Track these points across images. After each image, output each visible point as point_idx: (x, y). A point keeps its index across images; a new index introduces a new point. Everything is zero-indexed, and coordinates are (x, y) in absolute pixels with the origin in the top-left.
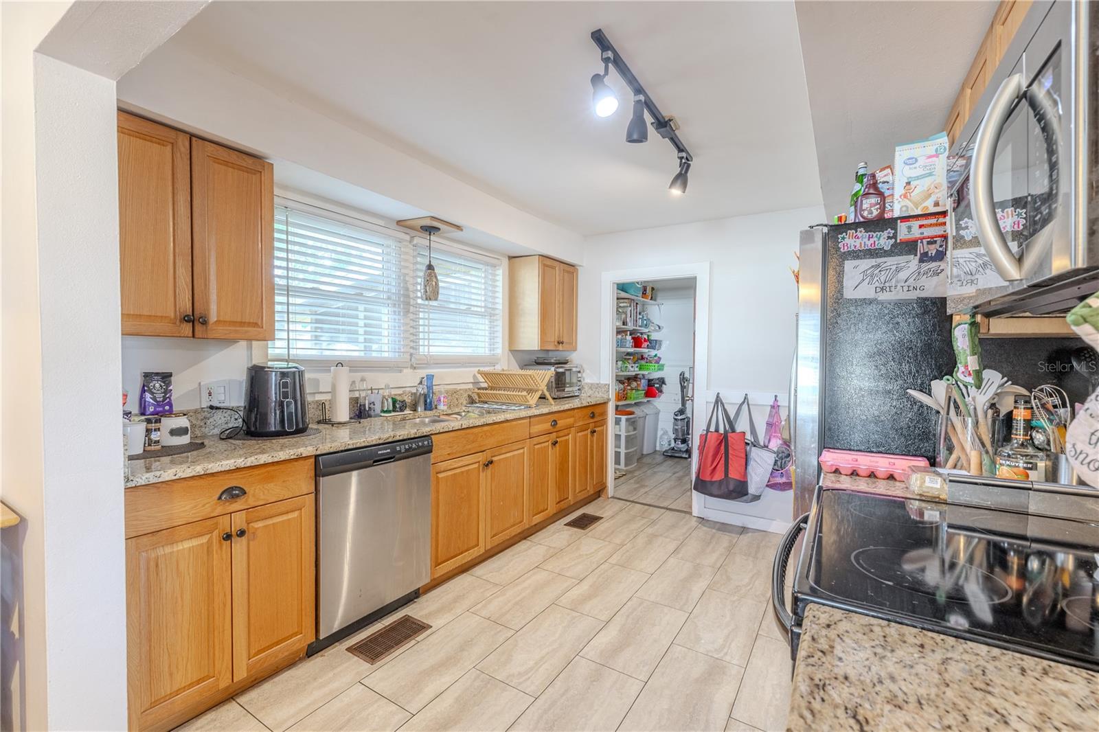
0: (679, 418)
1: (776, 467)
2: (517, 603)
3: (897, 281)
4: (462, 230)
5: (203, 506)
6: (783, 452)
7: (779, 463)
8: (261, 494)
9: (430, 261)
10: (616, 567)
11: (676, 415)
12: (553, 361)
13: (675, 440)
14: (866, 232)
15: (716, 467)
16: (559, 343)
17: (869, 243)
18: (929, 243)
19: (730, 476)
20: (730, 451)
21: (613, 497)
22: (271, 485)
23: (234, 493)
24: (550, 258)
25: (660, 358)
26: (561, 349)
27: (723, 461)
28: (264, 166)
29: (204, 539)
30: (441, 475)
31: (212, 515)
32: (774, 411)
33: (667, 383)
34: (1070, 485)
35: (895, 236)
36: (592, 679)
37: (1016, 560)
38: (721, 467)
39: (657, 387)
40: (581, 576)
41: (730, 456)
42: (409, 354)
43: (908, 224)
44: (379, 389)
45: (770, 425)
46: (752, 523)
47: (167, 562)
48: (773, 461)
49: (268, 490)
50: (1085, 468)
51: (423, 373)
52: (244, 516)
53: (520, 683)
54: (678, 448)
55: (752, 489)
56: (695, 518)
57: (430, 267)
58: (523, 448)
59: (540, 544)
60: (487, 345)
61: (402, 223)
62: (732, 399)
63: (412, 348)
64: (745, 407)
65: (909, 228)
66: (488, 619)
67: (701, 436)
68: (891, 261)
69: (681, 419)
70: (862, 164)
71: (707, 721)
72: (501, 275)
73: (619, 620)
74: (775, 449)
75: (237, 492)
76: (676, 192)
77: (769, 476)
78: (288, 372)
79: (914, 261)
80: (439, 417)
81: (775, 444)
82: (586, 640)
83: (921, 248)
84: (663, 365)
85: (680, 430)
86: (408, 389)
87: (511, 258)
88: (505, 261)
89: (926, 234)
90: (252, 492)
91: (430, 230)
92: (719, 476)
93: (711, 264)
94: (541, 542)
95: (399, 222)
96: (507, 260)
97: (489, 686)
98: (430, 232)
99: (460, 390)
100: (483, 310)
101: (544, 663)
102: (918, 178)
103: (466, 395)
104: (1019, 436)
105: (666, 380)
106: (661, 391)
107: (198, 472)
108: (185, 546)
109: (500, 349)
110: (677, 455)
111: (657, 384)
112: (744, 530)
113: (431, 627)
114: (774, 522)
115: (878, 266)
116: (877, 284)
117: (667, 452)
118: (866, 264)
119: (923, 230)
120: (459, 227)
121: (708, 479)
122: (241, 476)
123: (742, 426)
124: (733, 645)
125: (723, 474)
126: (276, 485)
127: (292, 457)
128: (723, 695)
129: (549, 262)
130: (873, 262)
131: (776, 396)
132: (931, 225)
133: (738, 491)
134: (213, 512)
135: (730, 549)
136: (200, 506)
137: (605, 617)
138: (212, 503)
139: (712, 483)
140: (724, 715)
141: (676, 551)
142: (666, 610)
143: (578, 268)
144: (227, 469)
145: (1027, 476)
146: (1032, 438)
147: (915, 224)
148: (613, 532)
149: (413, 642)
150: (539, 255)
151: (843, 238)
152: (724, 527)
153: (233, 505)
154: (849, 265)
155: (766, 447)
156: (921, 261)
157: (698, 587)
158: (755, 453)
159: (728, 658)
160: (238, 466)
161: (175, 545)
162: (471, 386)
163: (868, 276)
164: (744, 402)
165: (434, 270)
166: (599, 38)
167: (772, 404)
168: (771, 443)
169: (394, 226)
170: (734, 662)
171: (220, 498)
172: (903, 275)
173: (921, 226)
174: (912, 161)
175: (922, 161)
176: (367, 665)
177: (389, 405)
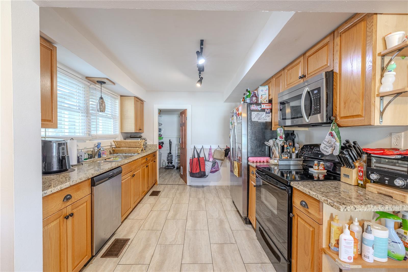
0: (170, 155)
1: (213, 166)
2: (154, 223)
3: (262, 118)
4: (115, 85)
5: (58, 205)
6: (214, 162)
7: (213, 165)
8: (76, 197)
9: (101, 96)
10: (177, 204)
11: (169, 154)
12: (138, 136)
13: (168, 163)
14: (256, 105)
15: (197, 169)
16: (140, 129)
17: (256, 108)
18: (267, 110)
19: (201, 170)
20: (201, 163)
21: (159, 184)
22: (79, 193)
23: (67, 198)
24: (138, 98)
25: (162, 135)
26: (140, 132)
27: (199, 166)
28: (53, 47)
29: (58, 220)
30: (123, 182)
31: (61, 209)
32: (210, 150)
33: (164, 143)
34: (294, 159)
35: (261, 107)
36: (195, 234)
37: (286, 175)
38: (198, 168)
39: (161, 145)
40: (168, 210)
41: (201, 165)
42: (88, 134)
43: (263, 105)
44: (81, 150)
45: (209, 154)
46: (204, 184)
47: (46, 234)
48: (212, 165)
49: (78, 195)
50: (324, 152)
51: (96, 142)
52: (71, 207)
53: (175, 243)
54: (169, 165)
55: (207, 174)
56: (188, 186)
57: (101, 98)
58: (140, 169)
59: (146, 204)
60: (113, 130)
61: (88, 78)
62: (199, 147)
63: (89, 131)
64: (202, 149)
65: (264, 106)
66: (149, 230)
67: (190, 160)
68: (261, 113)
69: (170, 156)
70: (249, 88)
71: (228, 233)
72: (118, 102)
73: (189, 218)
74: (212, 161)
75: (69, 197)
76: (198, 85)
77: (211, 169)
78: (61, 143)
79: (265, 113)
80: (106, 160)
81: (211, 160)
82: (185, 226)
83: (266, 110)
84: (163, 138)
85: (170, 160)
86: (89, 149)
87: (121, 96)
88: (119, 97)
89: (267, 108)
90: (73, 196)
91: (102, 83)
92: (198, 171)
93: (192, 106)
94: (146, 203)
95: (87, 78)
96: (120, 97)
97: (167, 247)
98: (101, 84)
99: (107, 149)
100: (110, 116)
101: (178, 235)
102: (263, 95)
103: (109, 151)
104: (285, 150)
105: (164, 142)
106: (162, 147)
107: (59, 189)
108: (52, 225)
109: (118, 132)
110: (169, 168)
111: (161, 144)
112: (203, 187)
113: (130, 239)
114: (211, 183)
115: (258, 114)
116: (258, 118)
117: (166, 167)
118: (256, 113)
119: (266, 107)
120: (114, 83)
121: (195, 172)
122: (70, 190)
123: (202, 155)
124: (221, 214)
125: (199, 170)
126: (80, 192)
127: (86, 179)
128: (227, 226)
129: (137, 100)
130: (257, 113)
131: (211, 146)
132: (267, 106)
133: (202, 175)
134: (61, 207)
135: (203, 192)
136: (57, 205)
137: (185, 218)
138: (61, 203)
139: (196, 173)
140: (230, 230)
141: (190, 196)
142: (199, 211)
143: (144, 102)
144: (68, 187)
145: (287, 158)
146: (287, 151)
147: (265, 105)
148: (167, 195)
149: (127, 246)
150: (134, 97)
151: (251, 106)
152: (198, 187)
153: (68, 203)
154: (253, 113)
155: (208, 161)
156: (266, 113)
157: (203, 203)
158: (206, 163)
159: (222, 218)
160: (71, 185)
161: (48, 225)
162: (109, 147)
163: (256, 116)
164: (202, 148)
165: (103, 99)
166: (202, 42)
167: (210, 148)
168: (210, 160)
169: (85, 79)
170: (224, 218)
171: (64, 201)
172: (263, 116)
173: (266, 106)
174: (262, 91)
175: (264, 91)
176: (116, 259)
177: (86, 156)
